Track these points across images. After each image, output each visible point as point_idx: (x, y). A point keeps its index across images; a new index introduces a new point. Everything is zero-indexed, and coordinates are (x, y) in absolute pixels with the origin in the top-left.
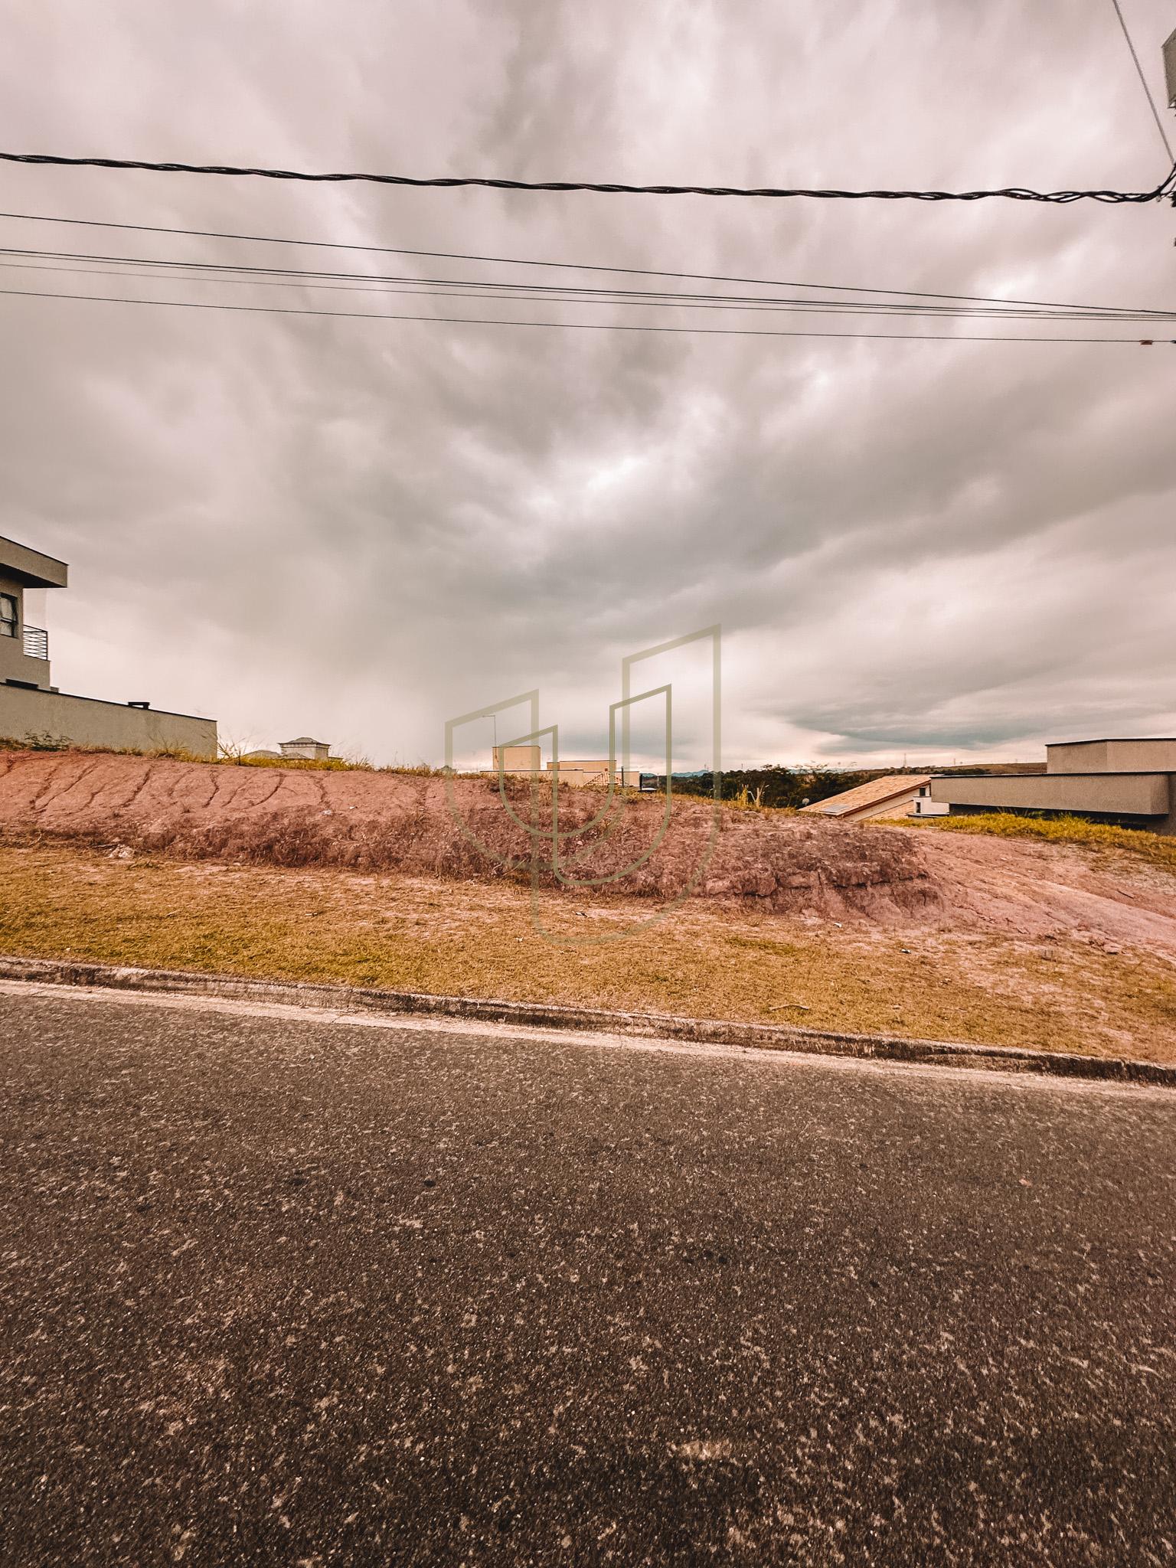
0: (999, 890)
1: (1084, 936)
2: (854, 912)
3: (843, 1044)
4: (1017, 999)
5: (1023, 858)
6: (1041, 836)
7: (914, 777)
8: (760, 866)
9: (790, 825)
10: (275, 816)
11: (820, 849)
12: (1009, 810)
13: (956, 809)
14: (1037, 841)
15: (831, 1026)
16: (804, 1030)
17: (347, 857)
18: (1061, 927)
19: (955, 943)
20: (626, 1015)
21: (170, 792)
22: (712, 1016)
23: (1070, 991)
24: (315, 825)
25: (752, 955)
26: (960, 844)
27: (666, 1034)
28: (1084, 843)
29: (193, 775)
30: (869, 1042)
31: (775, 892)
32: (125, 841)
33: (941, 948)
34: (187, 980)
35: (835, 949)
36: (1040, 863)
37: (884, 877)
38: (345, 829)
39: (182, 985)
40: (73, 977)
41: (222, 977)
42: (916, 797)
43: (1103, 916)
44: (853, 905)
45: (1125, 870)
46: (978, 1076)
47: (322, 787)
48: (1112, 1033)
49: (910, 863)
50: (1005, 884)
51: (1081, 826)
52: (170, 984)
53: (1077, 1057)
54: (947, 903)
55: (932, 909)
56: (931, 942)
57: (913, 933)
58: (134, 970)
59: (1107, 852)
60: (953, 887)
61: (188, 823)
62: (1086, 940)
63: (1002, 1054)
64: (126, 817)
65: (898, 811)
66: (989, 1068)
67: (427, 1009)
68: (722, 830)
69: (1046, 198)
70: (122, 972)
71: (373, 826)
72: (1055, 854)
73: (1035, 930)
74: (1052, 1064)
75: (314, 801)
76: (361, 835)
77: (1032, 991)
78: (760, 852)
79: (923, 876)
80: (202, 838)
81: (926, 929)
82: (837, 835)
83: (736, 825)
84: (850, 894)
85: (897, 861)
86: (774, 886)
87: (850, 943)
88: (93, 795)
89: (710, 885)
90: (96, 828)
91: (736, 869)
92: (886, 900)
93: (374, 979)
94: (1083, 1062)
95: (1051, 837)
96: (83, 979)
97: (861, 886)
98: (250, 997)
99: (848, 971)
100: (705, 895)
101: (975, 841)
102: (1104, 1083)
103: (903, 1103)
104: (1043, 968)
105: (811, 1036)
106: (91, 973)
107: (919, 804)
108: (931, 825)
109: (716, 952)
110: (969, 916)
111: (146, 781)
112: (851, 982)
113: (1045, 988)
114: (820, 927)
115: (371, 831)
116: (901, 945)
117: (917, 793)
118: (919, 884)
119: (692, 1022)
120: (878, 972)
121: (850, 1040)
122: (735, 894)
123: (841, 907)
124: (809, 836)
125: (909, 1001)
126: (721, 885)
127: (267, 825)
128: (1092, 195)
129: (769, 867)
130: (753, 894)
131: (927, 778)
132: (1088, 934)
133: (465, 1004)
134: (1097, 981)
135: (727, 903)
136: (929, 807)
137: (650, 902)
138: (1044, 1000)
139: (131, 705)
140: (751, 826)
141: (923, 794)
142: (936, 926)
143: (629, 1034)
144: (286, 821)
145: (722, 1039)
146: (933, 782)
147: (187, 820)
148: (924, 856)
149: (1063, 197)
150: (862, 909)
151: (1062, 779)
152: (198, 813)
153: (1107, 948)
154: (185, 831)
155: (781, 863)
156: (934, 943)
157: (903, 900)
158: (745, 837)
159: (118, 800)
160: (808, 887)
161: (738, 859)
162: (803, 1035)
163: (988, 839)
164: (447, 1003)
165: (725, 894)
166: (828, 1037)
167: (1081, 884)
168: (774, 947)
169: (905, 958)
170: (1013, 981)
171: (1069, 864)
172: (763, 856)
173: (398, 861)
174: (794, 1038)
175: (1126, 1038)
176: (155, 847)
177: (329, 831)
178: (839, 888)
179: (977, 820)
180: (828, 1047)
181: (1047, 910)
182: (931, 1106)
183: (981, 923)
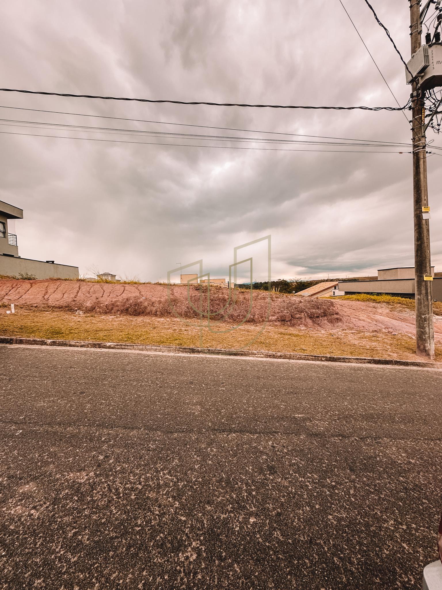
0: (361, 318)
1: (386, 331)
2: (316, 325)
3: (316, 358)
4: (365, 346)
5: (369, 308)
6: (374, 301)
7: (332, 282)
8: (286, 312)
9: (294, 299)
10: (127, 300)
11: (304, 306)
12: (365, 293)
13: (347, 293)
14: (373, 303)
15: (313, 353)
16: (305, 354)
17: (153, 312)
18: (380, 328)
19: (347, 333)
20: (255, 352)
21: (89, 292)
22: (279, 351)
23: (380, 344)
24: (141, 302)
25: (287, 337)
26: (348, 304)
27: (267, 356)
28: (388, 303)
29: (95, 287)
30: (324, 357)
31: (291, 320)
32: (79, 309)
33: (343, 335)
34: (128, 346)
35: (311, 335)
36: (374, 309)
37: (325, 314)
38: (151, 303)
39: (127, 347)
40: (94, 346)
41: (138, 344)
42: (333, 290)
43: (393, 324)
44: (316, 323)
45: (400, 311)
46: (353, 365)
47: (139, 290)
48: (391, 354)
49: (333, 309)
50: (363, 316)
51: (388, 297)
52: (123, 347)
53: (381, 359)
54: (344, 322)
55: (340, 324)
56: (339, 333)
57: (334, 331)
58: (112, 343)
59: (395, 305)
60: (346, 317)
61: (99, 303)
62: (387, 332)
63: (360, 359)
64: (77, 301)
65: (327, 295)
66: (357, 363)
67: (199, 352)
68: (273, 301)
69: (371, 109)
70: (108, 344)
71: (160, 302)
72: (379, 306)
73: (371, 329)
74: (374, 361)
75: (138, 295)
76: (157, 305)
77: (368, 344)
78: (286, 307)
79: (337, 314)
80: (105, 307)
81: (338, 330)
82: (309, 301)
83: (277, 299)
84: (314, 320)
85: (329, 309)
86: (291, 318)
87: (315, 334)
88: (63, 294)
89: (270, 318)
90: (68, 305)
91: (278, 313)
92: (326, 321)
93: (182, 344)
94: (383, 360)
95: (378, 301)
96: (97, 346)
97: (318, 317)
98: (147, 350)
99: (316, 341)
100: (270, 321)
101: (354, 303)
102: (388, 366)
103: (334, 369)
104: (373, 339)
105: (308, 356)
106: (99, 345)
107: (334, 292)
108: (339, 298)
109: (276, 336)
110: (351, 325)
111: (79, 289)
112: (317, 343)
113: (373, 344)
114: (306, 330)
115: (160, 304)
116: (331, 334)
117: (334, 288)
118: (336, 316)
119: (274, 353)
120: (325, 341)
121: (318, 357)
122: (279, 321)
123: (312, 324)
124: (301, 302)
125: (334, 347)
126: (274, 318)
127: (125, 302)
128: (385, 108)
129: (289, 312)
130: (284, 321)
131: (337, 283)
132: (387, 330)
133: (209, 350)
134: (389, 342)
135: (276, 323)
136: (338, 293)
137: (252, 324)
138: (373, 346)
139: (47, 262)
140: (282, 299)
141: (335, 288)
142: (341, 329)
143: (257, 357)
144: (131, 301)
145: (283, 357)
146: (339, 284)
147: (98, 302)
148: (337, 308)
149: (377, 109)
150: (318, 324)
151: (383, 282)
152: (101, 299)
153: (393, 333)
154: (99, 305)
155: (292, 310)
156: (341, 333)
157: (331, 321)
158: (281, 302)
159: (73, 296)
160: (301, 318)
161: (279, 309)
162: (305, 356)
163: (358, 302)
164: (204, 350)
165: (275, 321)
166: (312, 356)
167: (387, 315)
168: (293, 335)
169: (333, 337)
170: (364, 342)
171: (384, 309)
172: (287, 308)
173: (170, 313)
174: (303, 357)
175: (395, 355)
176: (90, 311)
177: (146, 304)
178: (311, 318)
179: (354, 296)
180: (312, 358)
181: (376, 323)
182: (341, 370)
183: (355, 327)
